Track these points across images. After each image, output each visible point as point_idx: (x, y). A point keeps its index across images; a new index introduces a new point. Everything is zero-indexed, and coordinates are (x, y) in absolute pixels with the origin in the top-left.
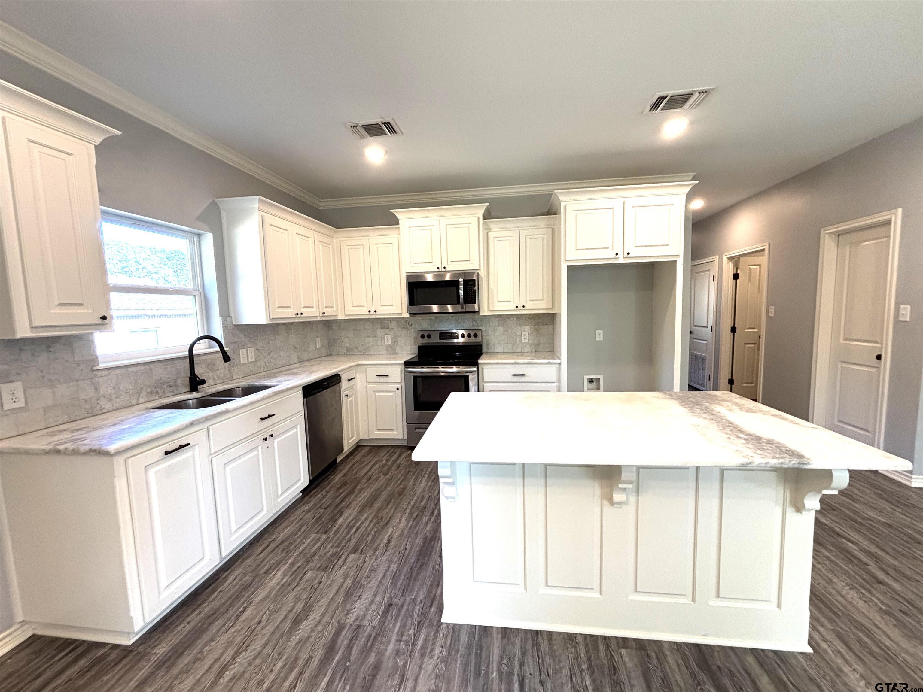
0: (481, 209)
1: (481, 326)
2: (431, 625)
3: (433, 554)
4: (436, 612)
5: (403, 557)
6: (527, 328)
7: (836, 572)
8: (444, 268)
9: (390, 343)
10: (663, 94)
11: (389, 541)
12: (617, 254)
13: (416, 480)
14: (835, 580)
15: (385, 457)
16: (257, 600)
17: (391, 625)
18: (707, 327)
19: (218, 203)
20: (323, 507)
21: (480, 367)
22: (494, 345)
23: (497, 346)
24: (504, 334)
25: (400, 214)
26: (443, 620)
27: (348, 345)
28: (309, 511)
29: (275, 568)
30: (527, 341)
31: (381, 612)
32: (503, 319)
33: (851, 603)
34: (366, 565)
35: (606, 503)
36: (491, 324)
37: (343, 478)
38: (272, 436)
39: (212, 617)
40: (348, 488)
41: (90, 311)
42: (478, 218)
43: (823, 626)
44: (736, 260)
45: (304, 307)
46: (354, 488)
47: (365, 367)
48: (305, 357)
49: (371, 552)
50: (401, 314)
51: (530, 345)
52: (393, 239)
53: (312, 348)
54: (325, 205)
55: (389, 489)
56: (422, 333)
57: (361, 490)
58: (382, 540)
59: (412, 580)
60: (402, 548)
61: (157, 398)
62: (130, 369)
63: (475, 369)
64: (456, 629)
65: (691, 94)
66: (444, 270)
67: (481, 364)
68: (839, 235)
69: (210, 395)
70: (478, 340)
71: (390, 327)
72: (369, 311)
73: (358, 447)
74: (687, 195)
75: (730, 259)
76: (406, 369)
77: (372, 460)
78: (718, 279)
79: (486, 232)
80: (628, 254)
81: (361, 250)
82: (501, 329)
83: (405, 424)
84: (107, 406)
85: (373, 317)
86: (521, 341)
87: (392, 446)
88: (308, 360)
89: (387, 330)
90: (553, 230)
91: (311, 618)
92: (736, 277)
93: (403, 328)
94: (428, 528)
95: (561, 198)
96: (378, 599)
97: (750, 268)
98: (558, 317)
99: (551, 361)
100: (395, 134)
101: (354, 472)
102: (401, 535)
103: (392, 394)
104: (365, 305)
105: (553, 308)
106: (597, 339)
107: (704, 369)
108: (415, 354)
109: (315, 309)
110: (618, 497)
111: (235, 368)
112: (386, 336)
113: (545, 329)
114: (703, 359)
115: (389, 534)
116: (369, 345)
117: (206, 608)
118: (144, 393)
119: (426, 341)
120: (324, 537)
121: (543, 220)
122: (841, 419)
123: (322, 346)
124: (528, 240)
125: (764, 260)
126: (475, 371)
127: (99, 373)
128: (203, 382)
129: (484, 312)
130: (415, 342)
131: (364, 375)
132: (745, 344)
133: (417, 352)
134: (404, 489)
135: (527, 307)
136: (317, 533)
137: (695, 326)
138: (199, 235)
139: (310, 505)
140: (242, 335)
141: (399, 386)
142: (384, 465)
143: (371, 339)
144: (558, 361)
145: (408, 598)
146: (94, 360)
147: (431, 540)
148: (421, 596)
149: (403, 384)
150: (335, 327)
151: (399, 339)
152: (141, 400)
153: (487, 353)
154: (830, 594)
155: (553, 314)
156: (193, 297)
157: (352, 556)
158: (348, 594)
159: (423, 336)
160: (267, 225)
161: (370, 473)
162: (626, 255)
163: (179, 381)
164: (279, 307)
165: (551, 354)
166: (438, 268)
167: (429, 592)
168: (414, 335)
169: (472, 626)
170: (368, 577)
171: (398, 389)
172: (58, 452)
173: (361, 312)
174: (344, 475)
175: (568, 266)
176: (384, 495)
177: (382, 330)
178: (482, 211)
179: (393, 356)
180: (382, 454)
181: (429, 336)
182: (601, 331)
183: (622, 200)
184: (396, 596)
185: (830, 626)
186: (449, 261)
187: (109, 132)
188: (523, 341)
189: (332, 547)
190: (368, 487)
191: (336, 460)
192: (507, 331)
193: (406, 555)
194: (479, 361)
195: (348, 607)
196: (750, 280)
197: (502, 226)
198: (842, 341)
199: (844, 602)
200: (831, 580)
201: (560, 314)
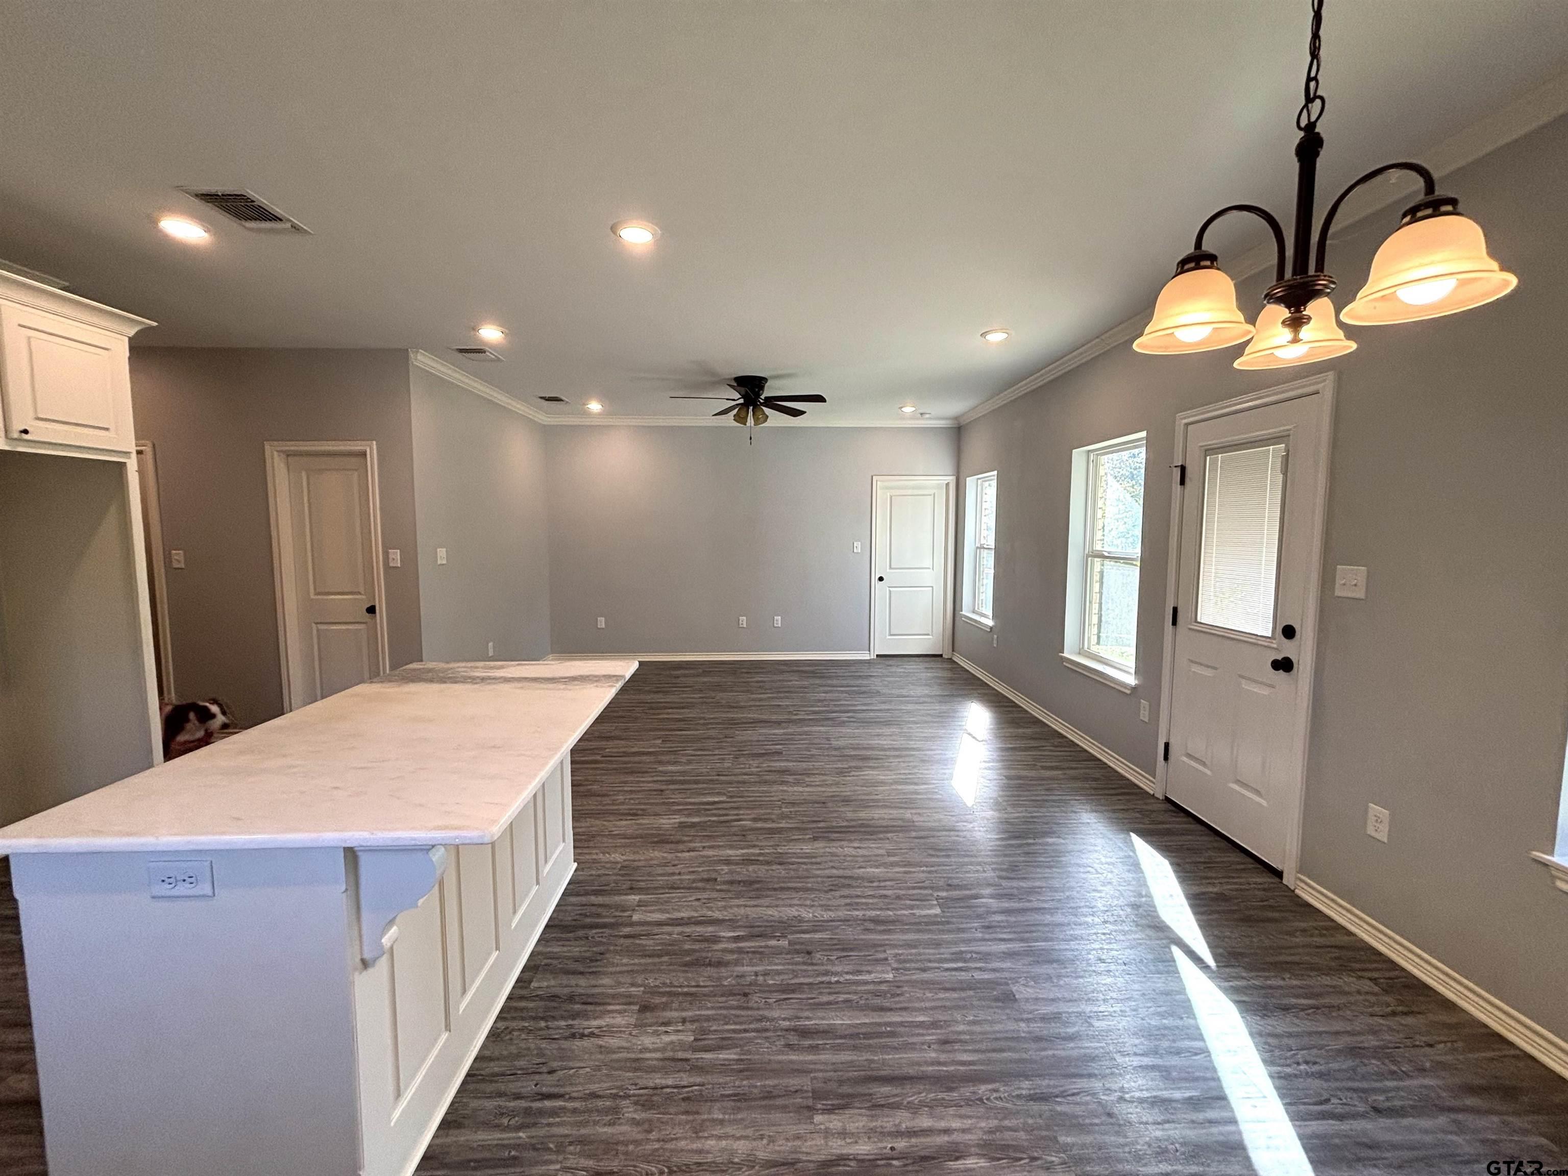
80: (25, 432)
162: (16, 434)
198: (313, 596)
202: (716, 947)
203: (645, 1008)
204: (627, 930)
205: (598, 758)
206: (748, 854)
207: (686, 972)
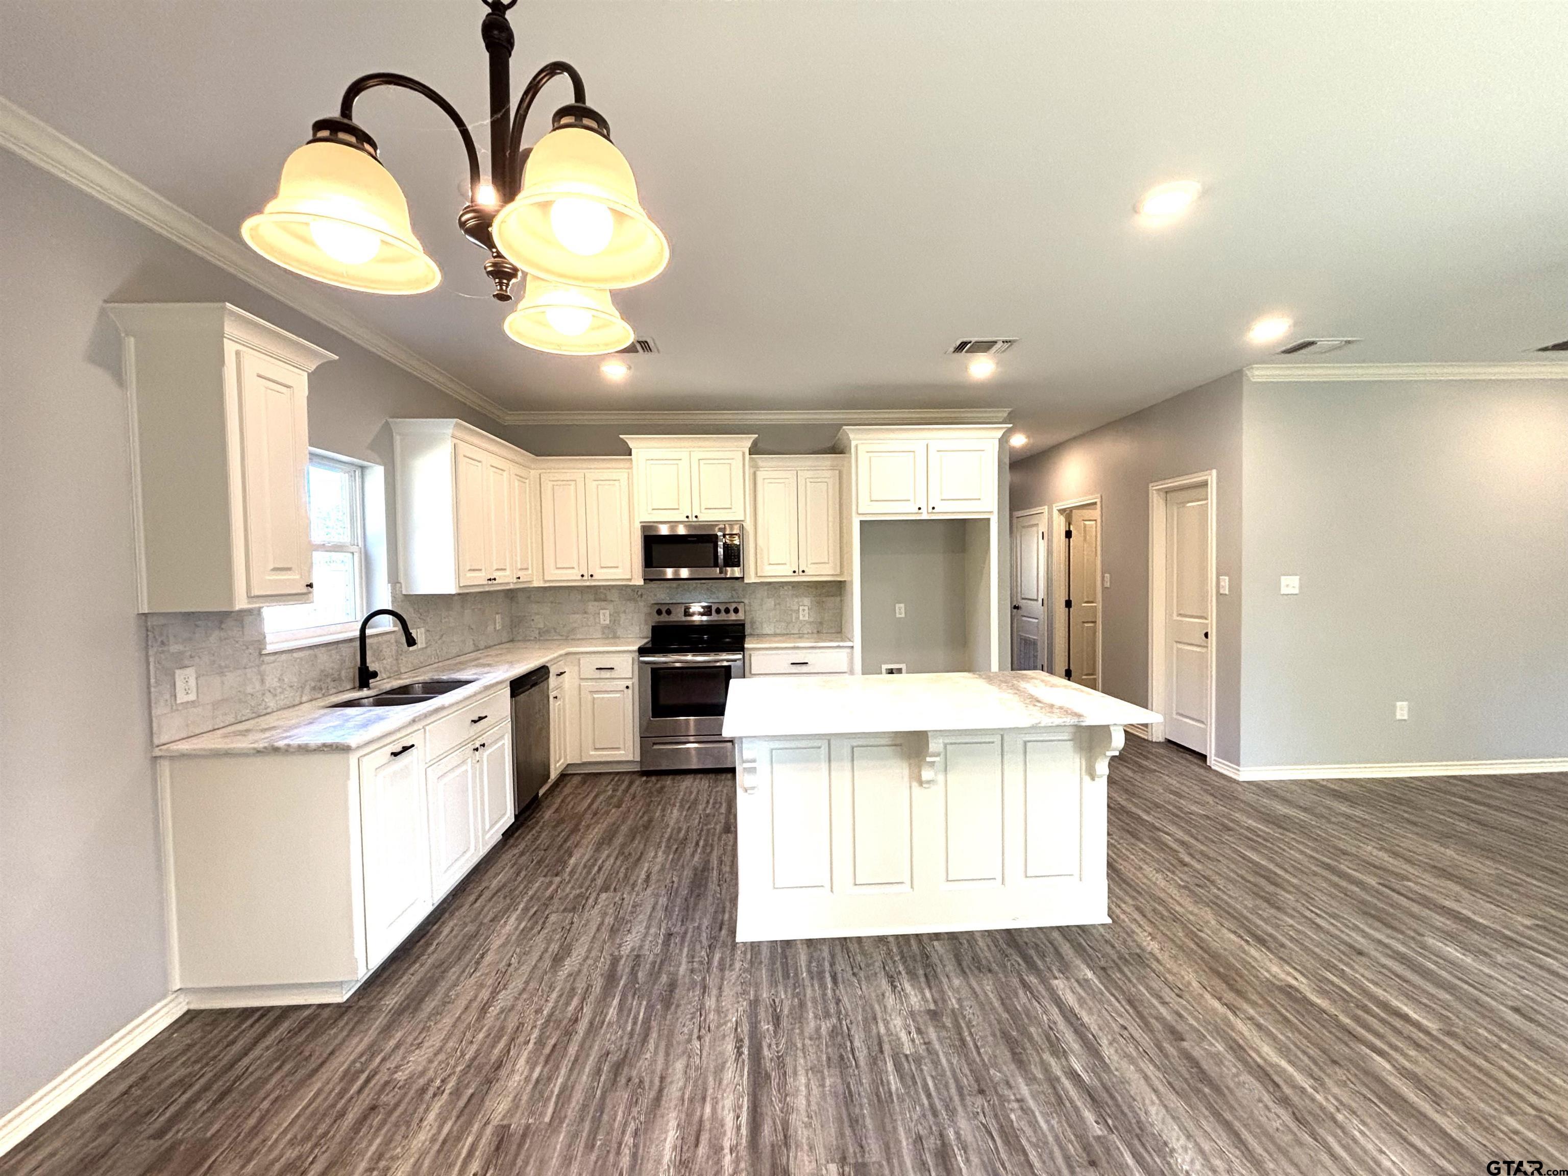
0: (747, 441)
1: (744, 597)
2: (724, 944)
3: (710, 884)
4: (728, 935)
5: (672, 892)
6: (807, 601)
7: (1148, 861)
8: (696, 517)
9: (608, 622)
10: (965, 340)
11: (648, 877)
12: (920, 509)
13: (663, 810)
14: (1145, 867)
15: (610, 786)
16: (494, 946)
17: (677, 951)
18: (1037, 600)
19: (392, 425)
20: (542, 847)
21: (747, 653)
22: (761, 623)
23: (765, 626)
24: (775, 609)
25: (633, 441)
26: (738, 940)
27: (542, 626)
28: (522, 854)
29: (503, 916)
30: (807, 618)
31: (660, 941)
32: (774, 587)
33: (1155, 884)
34: (626, 902)
35: (915, 784)
36: (758, 596)
37: (556, 815)
38: (483, 745)
39: (442, 967)
40: (567, 827)
41: (298, 577)
42: (744, 454)
43: (1125, 903)
44: (1067, 513)
45: (497, 570)
46: (578, 825)
47: (577, 656)
48: (482, 644)
49: (628, 888)
50: (630, 580)
51: (810, 623)
52: (623, 475)
53: (490, 629)
54: (511, 419)
55: (629, 822)
56: (657, 607)
57: (588, 827)
58: (638, 877)
59: (691, 910)
60: (668, 881)
61: (320, 695)
62: (295, 655)
63: (740, 656)
64: (755, 947)
65: (995, 342)
66: (695, 519)
67: (748, 649)
68: (1166, 492)
69: (387, 693)
70: (741, 616)
71: (609, 598)
72: (582, 576)
73: (563, 776)
74: (1000, 440)
75: (1062, 511)
76: (642, 659)
77: (591, 791)
78: (1047, 536)
79: (752, 470)
80: (933, 508)
81: (572, 488)
82: (770, 603)
83: (638, 739)
84: (272, 704)
85: (588, 584)
86: (798, 618)
87: (618, 773)
88: (486, 648)
89: (603, 603)
90: (840, 472)
91: (574, 954)
92: (1068, 534)
93: (629, 600)
94: (696, 858)
95: (851, 436)
96: (653, 930)
97: (1085, 525)
98: (848, 585)
99: (841, 644)
100: (650, 353)
101: (570, 806)
102: (663, 869)
103: (618, 695)
104: (575, 565)
105: (841, 573)
106: (898, 616)
107: (1035, 657)
108: (647, 638)
109: (508, 573)
110: (927, 774)
111: (402, 657)
112: (602, 612)
113: (831, 602)
114: (1034, 643)
115: (645, 869)
116: (575, 625)
117: (430, 959)
118: (308, 688)
119: (664, 618)
120: (558, 879)
121: (827, 460)
122: (1181, 711)
123: (503, 627)
124: (808, 484)
125: (1096, 513)
126: (739, 659)
127: (267, 659)
128: (375, 675)
129: (751, 579)
130: (646, 621)
131: (576, 668)
132: (1084, 622)
133: (650, 635)
134: (650, 821)
135: (808, 572)
136: (545, 876)
137: (1023, 599)
138: (363, 468)
139: (522, 846)
140: (411, 610)
141: (629, 683)
142: (611, 797)
143: (578, 616)
144: (849, 644)
145: (691, 927)
146: (261, 642)
147: (703, 870)
148: (706, 922)
149: (636, 680)
150: (521, 598)
151: (623, 616)
152: (304, 699)
153: (751, 635)
154: (1138, 878)
155: (840, 582)
156: (350, 555)
157: (604, 896)
158: (613, 931)
159: (659, 612)
160: (461, 458)
161: (595, 806)
162: (930, 510)
163: (343, 673)
164: (470, 570)
165: (839, 635)
166: (687, 517)
167: (714, 919)
168: (646, 610)
169: (772, 942)
170: (632, 913)
171: (627, 687)
172: (276, 750)
173: (569, 576)
174: (557, 811)
175: (861, 521)
176: (624, 829)
177: (596, 603)
178: (749, 444)
179: (612, 641)
180: (604, 784)
181: (669, 612)
182: (902, 605)
183: (925, 442)
184: (675, 925)
185: (1131, 902)
186: (703, 507)
187: (322, 355)
188: (801, 618)
189: (573, 888)
190: (597, 822)
191: (538, 793)
192: (779, 604)
193: (674, 889)
194: (746, 646)
195: (618, 941)
196: (1085, 540)
197: (774, 464)
198: (1175, 617)
199: (1148, 883)
200: (1141, 868)
201: (851, 582)
202: (1047, 1056)
203: (934, 1015)
204: (1032, 980)
205: (1372, 881)
206: (1281, 1072)
207: (994, 1035)
